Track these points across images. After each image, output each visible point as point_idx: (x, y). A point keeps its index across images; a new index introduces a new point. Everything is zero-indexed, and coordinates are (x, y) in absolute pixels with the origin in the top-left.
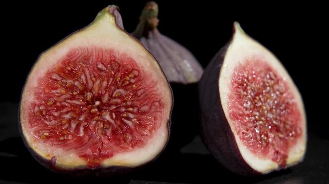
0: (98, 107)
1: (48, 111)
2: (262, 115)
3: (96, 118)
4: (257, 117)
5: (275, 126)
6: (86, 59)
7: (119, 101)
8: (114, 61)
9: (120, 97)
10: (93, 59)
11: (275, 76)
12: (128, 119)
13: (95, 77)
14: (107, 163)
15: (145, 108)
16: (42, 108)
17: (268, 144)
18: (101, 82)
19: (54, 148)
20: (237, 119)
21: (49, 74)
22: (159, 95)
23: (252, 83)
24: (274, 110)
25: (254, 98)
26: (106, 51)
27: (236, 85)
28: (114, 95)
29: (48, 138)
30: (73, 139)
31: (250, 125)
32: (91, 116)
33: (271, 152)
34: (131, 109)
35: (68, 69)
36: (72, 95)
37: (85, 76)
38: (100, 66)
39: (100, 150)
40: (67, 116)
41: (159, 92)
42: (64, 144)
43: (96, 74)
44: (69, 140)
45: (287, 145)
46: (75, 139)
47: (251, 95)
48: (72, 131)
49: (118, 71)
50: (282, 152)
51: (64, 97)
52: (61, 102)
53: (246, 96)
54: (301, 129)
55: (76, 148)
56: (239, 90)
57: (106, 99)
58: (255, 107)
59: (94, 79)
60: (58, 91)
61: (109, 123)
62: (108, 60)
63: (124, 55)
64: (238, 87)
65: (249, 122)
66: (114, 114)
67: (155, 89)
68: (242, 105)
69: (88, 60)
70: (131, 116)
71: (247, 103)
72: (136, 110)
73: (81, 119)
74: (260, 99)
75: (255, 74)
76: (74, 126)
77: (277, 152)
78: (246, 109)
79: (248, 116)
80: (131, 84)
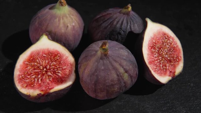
0: (45, 71)
1: (25, 76)
2: (162, 58)
3: (45, 75)
4: (161, 59)
5: (169, 60)
6: (38, 54)
7: (53, 67)
8: (50, 52)
9: (54, 65)
10: (41, 53)
11: (168, 36)
12: (59, 73)
13: (43, 60)
14: (52, 91)
15: (65, 67)
16: (23, 76)
17: (166, 69)
18: (45, 61)
19: (29, 90)
20: (152, 63)
21: (24, 63)
22: (70, 61)
23: (157, 44)
24: (168, 53)
25: (159, 51)
26: (46, 49)
27: (150, 48)
28: (51, 65)
29: (27, 86)
30: (36, 85)
31: (158, 64)
32: (43, 75)
33: (168, 72)
34: (59, 69)
35: (32, 59)
36: (34, 68)
37: (39, 60)
38: (44, 55)
39: (48, 87)
40: (34, 77)
41: (69, 60)
42: (33, 87)
43: (43, 59)
44: (35, 86)
45: (175, 67)
46: (38, 85)
47: (157, 50)
48: (36, 82)
49: (52, 56)
50: (173, 71)
51: (31, 70)
52: (30, 72)
53: (155, 51)
54: (181, 57)
55: (38, 88)
56: (151, 50)
57: (48, 67)
58: (159, 55)
59: (42, 61)
60: (28, 68)
61: (51, 76)
62: (47, 52)
63: (53, 49)
64: (151, 49)
65: (157, 63)
66: (52, 72)
67: (68, 59)
68: (153, 56)
69: (39, 54)
70: (59, 71)
71: (156, 54)
72: (61, 69)
73: (39, 76)
74: (161, 50)
75: (158, 39)
76: (36, 80)
77: (171, 72)
78: (156, 57)
79: (157, 60)
80: (57, 59)
